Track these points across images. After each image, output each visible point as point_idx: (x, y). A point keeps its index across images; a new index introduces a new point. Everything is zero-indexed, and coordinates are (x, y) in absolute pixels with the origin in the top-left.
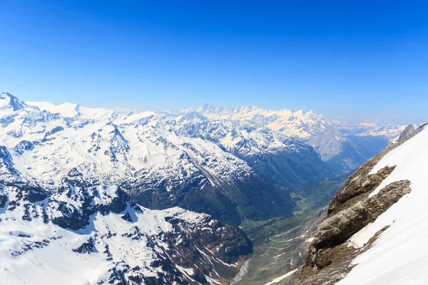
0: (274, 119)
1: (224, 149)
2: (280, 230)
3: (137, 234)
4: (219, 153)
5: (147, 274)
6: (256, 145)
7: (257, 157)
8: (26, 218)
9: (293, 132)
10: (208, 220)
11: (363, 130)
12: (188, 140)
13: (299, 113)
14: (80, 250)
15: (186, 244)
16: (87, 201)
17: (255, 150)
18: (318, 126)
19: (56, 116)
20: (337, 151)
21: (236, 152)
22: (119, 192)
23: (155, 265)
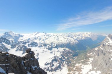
0: (83, 34)
1: (74, 39)
2: (83, 52)
3: (59, 51)
4: (73, 39)
5: (60, 57)
6: (79, 38)
7: (80, 40)
8: (44, 48)
9: (87, 36)
10: (70, 50)
11: (102, 35)
12: (68, 38)
13: (88, 33)
14: (50, 53)
15: (66, 53)
16: (52, 46)
17: (79, 39)
18: (92, 35)
19: (50, 35)
20: (96, 39)
21: (76, 39)
22: (56, 45)
23: (61, 56)
